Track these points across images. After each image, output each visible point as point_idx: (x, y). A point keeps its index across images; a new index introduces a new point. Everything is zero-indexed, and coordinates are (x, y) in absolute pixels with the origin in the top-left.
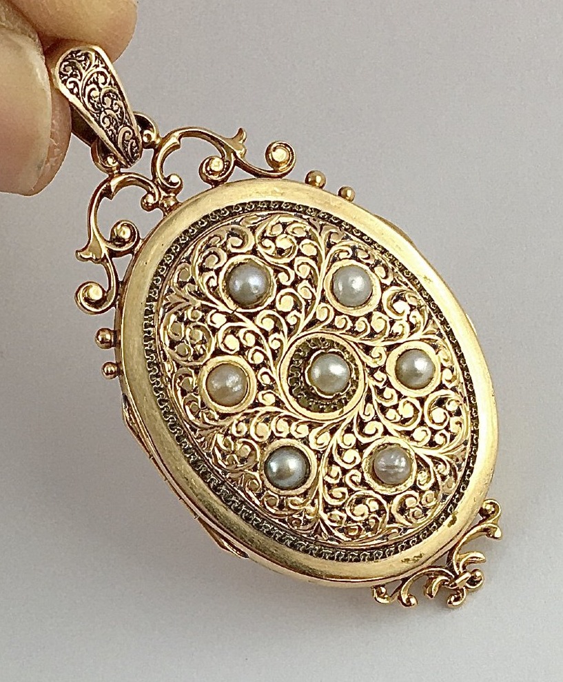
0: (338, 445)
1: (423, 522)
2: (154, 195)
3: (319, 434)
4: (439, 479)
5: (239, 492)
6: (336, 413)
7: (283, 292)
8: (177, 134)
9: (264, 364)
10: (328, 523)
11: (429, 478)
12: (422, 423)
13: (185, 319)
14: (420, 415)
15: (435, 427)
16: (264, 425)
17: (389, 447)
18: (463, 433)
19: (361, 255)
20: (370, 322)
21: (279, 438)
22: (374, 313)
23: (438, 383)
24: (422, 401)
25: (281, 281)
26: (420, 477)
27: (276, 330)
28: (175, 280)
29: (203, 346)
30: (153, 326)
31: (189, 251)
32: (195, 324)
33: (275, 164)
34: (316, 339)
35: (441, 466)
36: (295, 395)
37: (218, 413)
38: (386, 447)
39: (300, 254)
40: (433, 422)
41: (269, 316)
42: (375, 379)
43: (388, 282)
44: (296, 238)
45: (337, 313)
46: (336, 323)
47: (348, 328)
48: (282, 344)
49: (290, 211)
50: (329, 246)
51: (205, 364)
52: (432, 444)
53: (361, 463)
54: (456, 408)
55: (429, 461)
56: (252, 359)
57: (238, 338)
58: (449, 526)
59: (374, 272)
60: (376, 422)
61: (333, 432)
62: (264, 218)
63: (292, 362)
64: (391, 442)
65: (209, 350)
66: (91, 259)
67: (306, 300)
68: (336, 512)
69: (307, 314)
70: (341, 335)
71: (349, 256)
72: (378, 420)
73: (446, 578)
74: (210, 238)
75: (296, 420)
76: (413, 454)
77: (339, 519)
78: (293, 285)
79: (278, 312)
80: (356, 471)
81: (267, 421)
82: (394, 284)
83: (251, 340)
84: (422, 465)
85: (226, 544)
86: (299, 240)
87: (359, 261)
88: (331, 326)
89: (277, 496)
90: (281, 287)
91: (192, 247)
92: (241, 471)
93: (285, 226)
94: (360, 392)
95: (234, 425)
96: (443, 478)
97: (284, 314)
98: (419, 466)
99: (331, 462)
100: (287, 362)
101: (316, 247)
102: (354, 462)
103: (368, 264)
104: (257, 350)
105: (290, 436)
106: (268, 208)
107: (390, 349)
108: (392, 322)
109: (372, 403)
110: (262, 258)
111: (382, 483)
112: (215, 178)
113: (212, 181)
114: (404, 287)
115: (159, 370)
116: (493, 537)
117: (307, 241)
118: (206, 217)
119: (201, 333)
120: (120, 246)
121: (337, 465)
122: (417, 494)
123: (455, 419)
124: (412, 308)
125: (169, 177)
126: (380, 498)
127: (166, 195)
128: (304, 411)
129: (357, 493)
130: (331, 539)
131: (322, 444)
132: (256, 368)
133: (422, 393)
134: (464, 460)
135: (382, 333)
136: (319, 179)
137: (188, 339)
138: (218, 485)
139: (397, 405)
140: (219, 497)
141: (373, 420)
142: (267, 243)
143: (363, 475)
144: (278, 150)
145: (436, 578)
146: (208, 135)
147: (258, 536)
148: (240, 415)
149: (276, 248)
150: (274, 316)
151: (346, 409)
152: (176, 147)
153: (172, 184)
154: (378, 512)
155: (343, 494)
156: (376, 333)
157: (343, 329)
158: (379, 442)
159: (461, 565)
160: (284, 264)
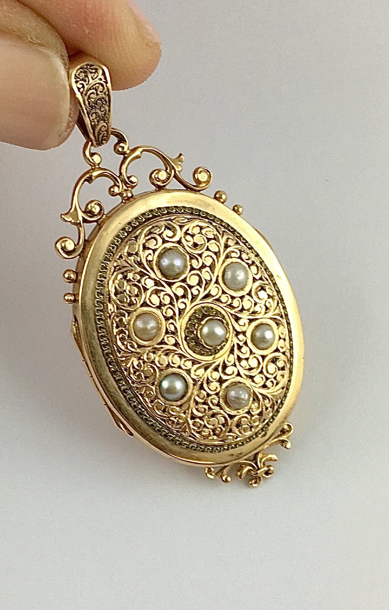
0: (208, 378)
1: (248, 433)
2: (119, 187)
3: (198, 369)
4: (264, 410)
5: (140, 397)
6: (210, 358)
7: (193, 272)
8: (140, 150)
9: (172, 318)
10: (192, 426)
11: (258, 408)
12: (261, 372)
13: (127, 278)
14: (261, 366)
15: (268, 376)
16: (165, 357)
17: (239, 385)
18: (283, 382)
19: (244, 256)
20: (242, 301)
21: (172, 367)
22: (246, 296)
23: (275, 348)
24: (263, 357)
25: (193, 265)
26: (253, 406)
27: (184, 296)
28: (126, 250)
29: (136, 298)
30: (105, 278)
31: (138, 232)
32: (134, 283)
33: (198, 182)
34: (208, 308)
35: (267, 401)
36: (188, 341)
37: (137, 344)
38: (237, 384)
39: (208, 249)
40: (268, 372)
41: (181, 286)
42: (238, 338)
43: (257, 277)
44: (207, 238)
45: (224, 292)
46: (221, 299)
47: (228, 303)
48: (186, 306)
49: (205, 218)
50: (226, 246)
51: (135, 311)
52: (264, 386)
53: (219, 392)
54: (282, 366)
55: (260, 397)
56: (166, 313)
57: (159, 297)
58: (262, 437)
59: (250, 269)
60: (234, 367)
61: (206, 369)
62: (190, 220)
63: (190, 320)
64: (241, 381)
65: (140, 302)
66: (70, 222)
67: (206, 280)
68: (198, 420)
69: (205, 289)
70: (224, 308)
71: (237, 256)
72: (235, 366)
73: (252, 469)
74: (153, 227)
75: (185, 357)
76: (252, 391)
77: (199, 425)
78: (200, 269)
79: (187, 285)
80: (216, 396)
81: (167, 355)
82: (261, 279)
83: (167, 300)
84: (256, 399)
85: (122, 426)
86: (209, 240)
87: (243, 260)
88: (218, 300)
89: (164, 404)
90: (192, 269)
91: (140, 231)
92: (144, 384)
93: (201, 228)
94: (228, 346)
95: (146, 354)
96: (267, 409)
97: (191, 287)
98: (254, 400)
99: (202, 387)
100: (186, 318)
101: (218, 246)
102: (215, 390)
103: (247, 263)
104: (170, 308)
105: (179, 367)
106: (192, 214)
107: (251, 321)
108: (255, 304)
109: (233, 354)
110: (183, 247)
111: (229, 407)
112: (159, 183)
113: (158, 185)
114: (266, 282)
115: (104, 308)
116: (285, 447)
117: (213, 241)
118: (151, 211)
119: (136, 290)
120: (91, 217)
121: (205, 390)
122: (249, 417)
123: (281, 372)
124: (269, 296)
125: (131, 177)
126: (227, 416)
127: (126, 188)
128: (191, 352)
129: (213, 411)
130: (190, 436)
131: (198, 376)
132: (167, 319)
133: (264, 353)
134: (280, 398)
135: (248, 310)
136: (224, 197)
137: (128, 292)
138: (127, 389)
139: (249, 358)
140: (125, 397)
141: (232, 365)
142: (188, 237)
143: (219, 400)
144: (202, 173)
145: (246, 467)
146: (161, 155)
147: (144, 426)
148: (151, 348)
149: (194, 242)
150: (184, 287)
151: (217, 356)
152: (138, 157)
153: (131, 182)
154: (223, 425)
155: (205, 409)
156: (245, 310)
157: (225, 303)
158: (233, 380)
159: (262, 462)
160: (197, 254)
